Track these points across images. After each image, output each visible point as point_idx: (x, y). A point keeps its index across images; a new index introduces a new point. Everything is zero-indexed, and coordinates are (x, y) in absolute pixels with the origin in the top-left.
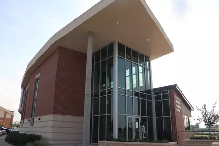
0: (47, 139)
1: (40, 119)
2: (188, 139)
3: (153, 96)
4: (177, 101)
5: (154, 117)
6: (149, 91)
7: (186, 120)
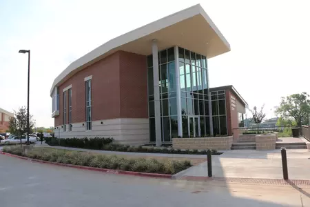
0: (118, 141)
1: (102, 123)
2: (242, 135)
3: (210, 95)
4: (232, 101)
5: (211, 116)
6: (206, 91)
7: (240, 114)
